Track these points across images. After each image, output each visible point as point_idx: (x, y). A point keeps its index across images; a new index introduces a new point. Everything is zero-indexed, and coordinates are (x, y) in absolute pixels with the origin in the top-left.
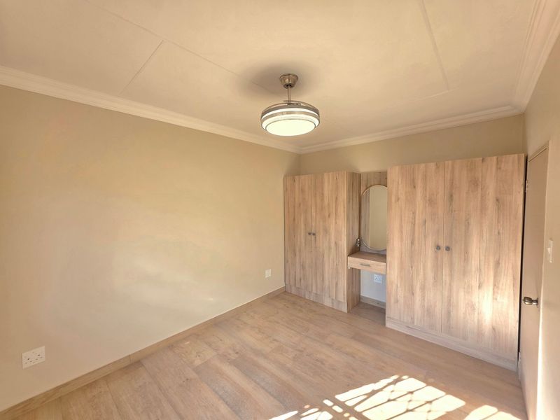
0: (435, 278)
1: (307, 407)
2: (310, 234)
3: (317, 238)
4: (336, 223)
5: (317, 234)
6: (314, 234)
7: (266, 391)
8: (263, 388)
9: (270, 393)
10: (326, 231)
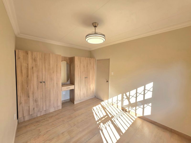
0: (85, 85)
1: (99, 127)
2: (41, 82)
3: (46, 84)
4: (57, 75)
5: (46, 82)
6: (44, 82)
7: (91, 138)
8: (89, 140)
9: (92, 137)
10: (52, 79)
